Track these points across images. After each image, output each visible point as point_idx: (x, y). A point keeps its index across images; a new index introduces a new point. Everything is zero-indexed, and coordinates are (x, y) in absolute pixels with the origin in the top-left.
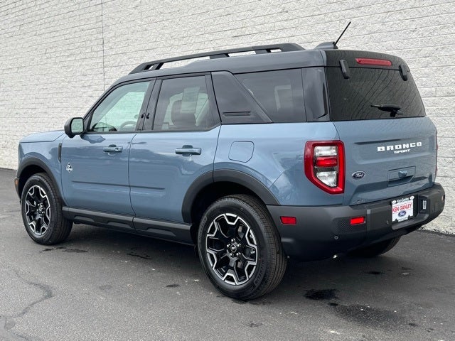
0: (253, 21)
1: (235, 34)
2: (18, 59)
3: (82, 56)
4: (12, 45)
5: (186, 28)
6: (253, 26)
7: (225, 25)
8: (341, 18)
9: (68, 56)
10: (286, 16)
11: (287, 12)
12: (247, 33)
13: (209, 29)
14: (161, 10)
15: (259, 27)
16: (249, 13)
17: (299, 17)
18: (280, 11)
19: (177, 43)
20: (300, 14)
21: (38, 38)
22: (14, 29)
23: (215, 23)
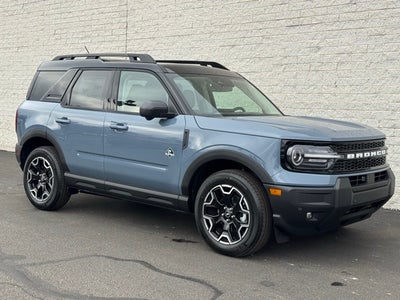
1: (291, 23)
2: (18, 38)
3: (100, 38)
4: (12, 23)
5: (230, 16)
6: (312, 17)
7: (278, 14)
9: (82, 39)
10: (353, 8)
11: (355, 4)
12: (305, 22)
13: (258, 18)
15: (320, 18)
17: (369, 10)
19: (218, 29)
20: (371, 7)
21: (46, 18)
22: (16, 7)
23: (266, 12)
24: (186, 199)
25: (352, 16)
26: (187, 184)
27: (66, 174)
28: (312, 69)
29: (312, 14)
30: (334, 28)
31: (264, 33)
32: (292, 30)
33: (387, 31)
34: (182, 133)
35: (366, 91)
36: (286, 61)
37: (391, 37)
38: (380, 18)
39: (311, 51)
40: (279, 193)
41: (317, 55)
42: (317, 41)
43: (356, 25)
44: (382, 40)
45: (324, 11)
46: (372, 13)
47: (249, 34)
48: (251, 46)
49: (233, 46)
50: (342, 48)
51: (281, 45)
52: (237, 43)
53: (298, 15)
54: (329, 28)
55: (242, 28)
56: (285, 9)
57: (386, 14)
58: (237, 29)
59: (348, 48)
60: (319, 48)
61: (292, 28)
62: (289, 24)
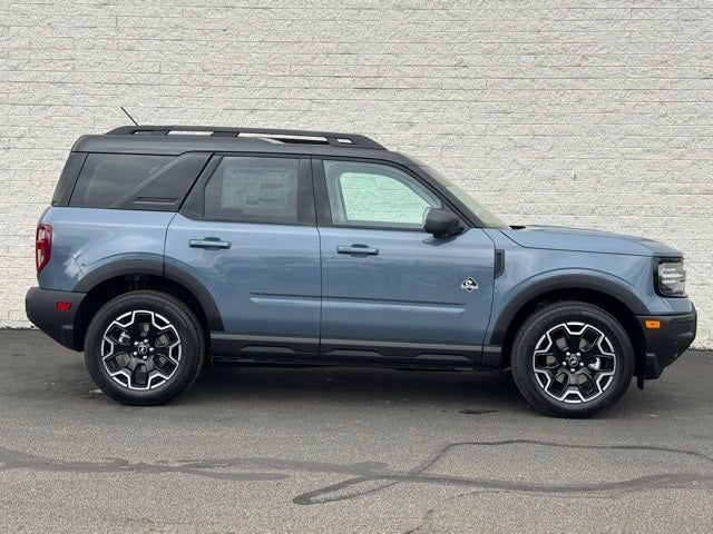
24: (498, 349)
25: (462, 83)
26: (505, 328)
27: (214, 336)
29: (397, 74)
30: (434, 97)
31: (314, 95)
32: (365, 95)
33: (514, 108)
34: (491, 254)
35: (487, 187)
37: (519, 116)
38: (504, 90)
39: (399, 128)
40: (657, 325)
41: (409, 134)
42: (409, 115)
43: (468, 95)
44: (506, 120)
45: (417, 71)
46: (491, 82)
47: (284, 94)
48: (289, 114)
49: (253, 111)
50: (448, 127)
51: (344, 115)
52: (262, 106)
53: (374, 72)
54: (426, 97)
55: (270, 84)
56: (351, 62)
57: (511, 85)
58: (261, 84)
59: (459, 127)
60: (412, 125)
61: (364, 91)
62: (360, 85)
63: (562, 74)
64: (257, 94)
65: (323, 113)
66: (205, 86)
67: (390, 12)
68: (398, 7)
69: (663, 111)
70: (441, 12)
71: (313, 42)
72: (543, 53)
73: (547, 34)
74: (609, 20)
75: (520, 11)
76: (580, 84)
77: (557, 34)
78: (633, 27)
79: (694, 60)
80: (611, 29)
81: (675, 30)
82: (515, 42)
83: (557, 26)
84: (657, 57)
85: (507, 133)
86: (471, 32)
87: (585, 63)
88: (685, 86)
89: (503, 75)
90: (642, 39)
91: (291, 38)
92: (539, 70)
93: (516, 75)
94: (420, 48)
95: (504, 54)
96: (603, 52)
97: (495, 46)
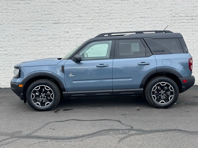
0: (64, 18)
1: (55, 22)
5: (23, 17)
7: (48, 18)
8: (105, 21)
10: (80, 18)
11: (81, 17)
12: (61, 22)
13: (39, 19)
14: (6, 8)
15: (67, 21)
16: (62, 15)
18: (78, 16)
23: (42, 17)
25: (80, 21)
28: (66, 40)
29: (63, 19)
30: (74, 25)
31: (42, 25)
32: (55, 25)
33: (94, 27)
36: (54, 37)
37: (95, 29)
38: (91, 23)
39: (65, 33)
41: (68, 35)
42: (67, 30)
43: (82, 24)
44: (92, 30)
45: (69, 18)
46: (88, 20)
47: (35, 25)
48: (36, 30)
49: (27, 30)
50: (78, 33)
51: (51, 30)
52: (29, 29)
53: (57, 19)
54: (71, 25)
55: (31, 23)
56: (51, 16)
57: (92, 21)
58: (28, 23)
59: (80, 33)
60: (68, 32)
61: (55, 24)
62: (54, 22)
63: (105, 18)
64: (27, 26)
65: (45, 30)
66: (14, 24)
67: (61, 3)
68: (62, 2)
69: (131, 27)
70: (74, 3)
71: (41, 11)
72: (100, 13)
73: (101, 8)
74: (116, 4)
75: (94, 2)
76: (110, 20)
77: (104, 8)
78: (122, 5)
79: (138, 13)
80: (117, 6)
81: (133, 6)
82: (93, 10)
83: (103, 6)
84: (129, 13)
85: (92, 34)
86: (82, 8)
87: (111, 15)
88: (136, 20)
89: (90, 19)
90: (125, 8)
91: (36, 11)
92: (99, 17)
93: (94, 19)
94: (69, 12)
95: (90, 13)
96: (116, 12)
97: (88, 11)
